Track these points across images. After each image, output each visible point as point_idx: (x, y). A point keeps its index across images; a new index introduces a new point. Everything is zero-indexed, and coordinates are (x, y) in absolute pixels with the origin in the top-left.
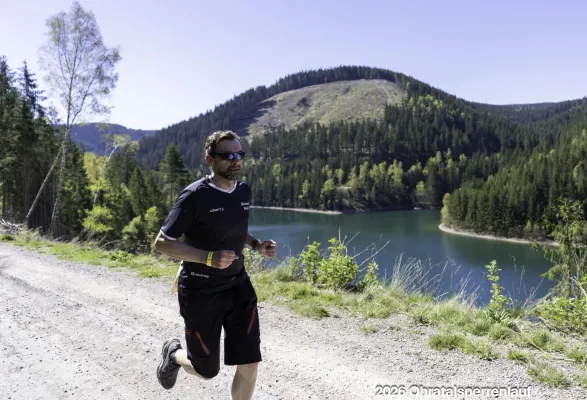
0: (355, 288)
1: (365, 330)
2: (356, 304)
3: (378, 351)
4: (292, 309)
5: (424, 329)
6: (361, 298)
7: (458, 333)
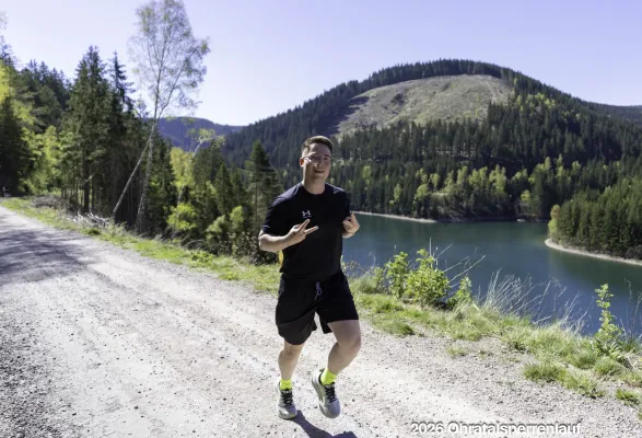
0: (444, 305)
1: (453, 352)
2: (445, 324)
3: (466, 377)
4: (374, 323)
5: (519, 357)
6: (450, 316)
7: (558, 364)
